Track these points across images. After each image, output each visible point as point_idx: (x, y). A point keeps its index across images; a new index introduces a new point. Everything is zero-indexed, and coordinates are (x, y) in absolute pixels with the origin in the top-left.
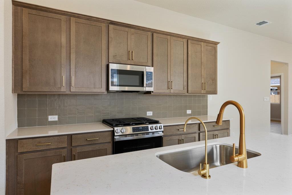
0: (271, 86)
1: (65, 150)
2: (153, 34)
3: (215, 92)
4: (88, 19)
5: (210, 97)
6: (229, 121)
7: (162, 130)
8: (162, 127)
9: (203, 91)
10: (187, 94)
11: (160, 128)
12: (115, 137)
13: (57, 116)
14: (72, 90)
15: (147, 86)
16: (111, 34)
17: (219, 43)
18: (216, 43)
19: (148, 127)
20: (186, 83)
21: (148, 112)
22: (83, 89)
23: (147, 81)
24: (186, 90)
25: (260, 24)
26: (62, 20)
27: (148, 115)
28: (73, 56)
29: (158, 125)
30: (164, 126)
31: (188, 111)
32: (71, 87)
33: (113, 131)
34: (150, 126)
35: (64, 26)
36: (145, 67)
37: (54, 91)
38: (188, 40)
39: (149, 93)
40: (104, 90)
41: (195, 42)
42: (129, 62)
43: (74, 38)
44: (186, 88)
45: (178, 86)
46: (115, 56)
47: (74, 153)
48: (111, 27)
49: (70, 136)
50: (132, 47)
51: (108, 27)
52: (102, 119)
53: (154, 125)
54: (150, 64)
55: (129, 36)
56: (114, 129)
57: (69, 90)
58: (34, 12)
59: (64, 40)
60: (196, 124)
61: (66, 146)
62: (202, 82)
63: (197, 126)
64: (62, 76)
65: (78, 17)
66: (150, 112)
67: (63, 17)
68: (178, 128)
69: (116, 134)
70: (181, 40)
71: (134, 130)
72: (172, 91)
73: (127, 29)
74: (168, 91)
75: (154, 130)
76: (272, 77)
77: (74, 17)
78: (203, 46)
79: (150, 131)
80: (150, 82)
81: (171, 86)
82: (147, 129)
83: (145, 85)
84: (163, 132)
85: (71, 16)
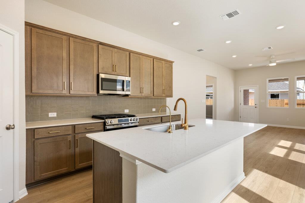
0: (207, 93)
1: (70, 136)
2: (130, 53)
3: (171, 96)
4: (83, 40)
5: (168, 99)
6: (180, 115)
7: (138, 121)
8: (138, 119)
9: (163, 95)
10: (153, 97)
11: (133, 120)
12: (106, 126)
13: (56, 113)
14: (71, 93)
15: (126, 91)
16: (100, 52)
17: (174, 62)
18: (172, 62)
19: (128, 119)
20: (152, 89)
21: (125, 110)
22: (79, 92)
23: (126, 88)
24: (152, 94)
25: (199, 50)
26: (63, 39)
27: (125, 112)
28: (72, 67)
29: (135, 118)
30: (139, 119)
31: (153, 109)
32: (70, 90)
33: (105, 122)
34: (129, 118)
35: (65, 44)
36: (125, 77)
37: (57, 93)
38: (153, 59)
39: (127, 95)
40: (95, 93)
41: (159, 61)
42: (113, 73)
43: (73, 53)
44: (152, 92)
45: (147, 91)
46: (103, 68)
47: (76, 138)
48: (100, 46)
49: (74, 126)
50: (115, 62)
51: (98, 46)
52: (92, 115)
53: (133, 118)
54: (128, 75)
55: (113, 54)
56: (105, 120)
57: (69, 92)
58: (41, 31)
59: (65, 55)
60: (159, 117)
61: (71, 133)
62: (163, 88)
63: (160, 119)
64: (63, 82)
65: (75, 38)
66: (127, 110)
67: (64, 37)
68: (147, 120)
69: (107, 124)
70: (149, 58)
71: (119, 121)
72: (143, 95)
73: (112, 49)
74: (140, 95)
75: (133, 121)
76: (207, 87)
77: (72, 37)
78: (163, 64)
79: (130, 122)
80: (128, 88)
81: (143, 91)
82: (128, 120)
83: (125, 90)
84: (138, 122)
85: (70, 36)
